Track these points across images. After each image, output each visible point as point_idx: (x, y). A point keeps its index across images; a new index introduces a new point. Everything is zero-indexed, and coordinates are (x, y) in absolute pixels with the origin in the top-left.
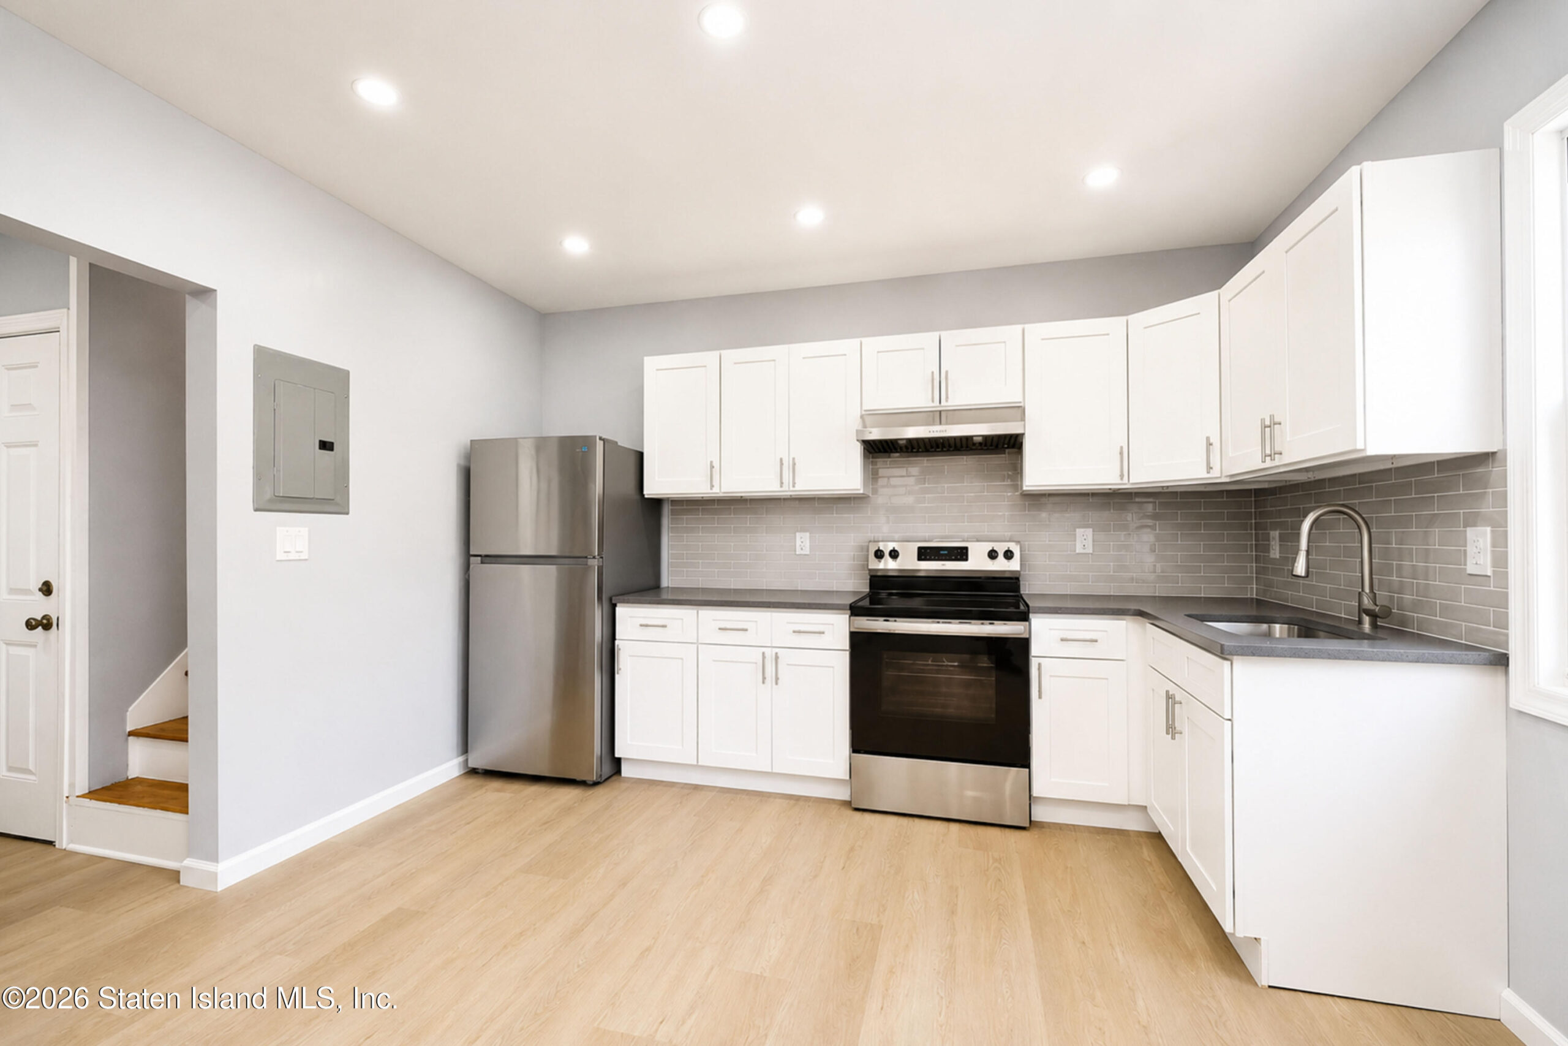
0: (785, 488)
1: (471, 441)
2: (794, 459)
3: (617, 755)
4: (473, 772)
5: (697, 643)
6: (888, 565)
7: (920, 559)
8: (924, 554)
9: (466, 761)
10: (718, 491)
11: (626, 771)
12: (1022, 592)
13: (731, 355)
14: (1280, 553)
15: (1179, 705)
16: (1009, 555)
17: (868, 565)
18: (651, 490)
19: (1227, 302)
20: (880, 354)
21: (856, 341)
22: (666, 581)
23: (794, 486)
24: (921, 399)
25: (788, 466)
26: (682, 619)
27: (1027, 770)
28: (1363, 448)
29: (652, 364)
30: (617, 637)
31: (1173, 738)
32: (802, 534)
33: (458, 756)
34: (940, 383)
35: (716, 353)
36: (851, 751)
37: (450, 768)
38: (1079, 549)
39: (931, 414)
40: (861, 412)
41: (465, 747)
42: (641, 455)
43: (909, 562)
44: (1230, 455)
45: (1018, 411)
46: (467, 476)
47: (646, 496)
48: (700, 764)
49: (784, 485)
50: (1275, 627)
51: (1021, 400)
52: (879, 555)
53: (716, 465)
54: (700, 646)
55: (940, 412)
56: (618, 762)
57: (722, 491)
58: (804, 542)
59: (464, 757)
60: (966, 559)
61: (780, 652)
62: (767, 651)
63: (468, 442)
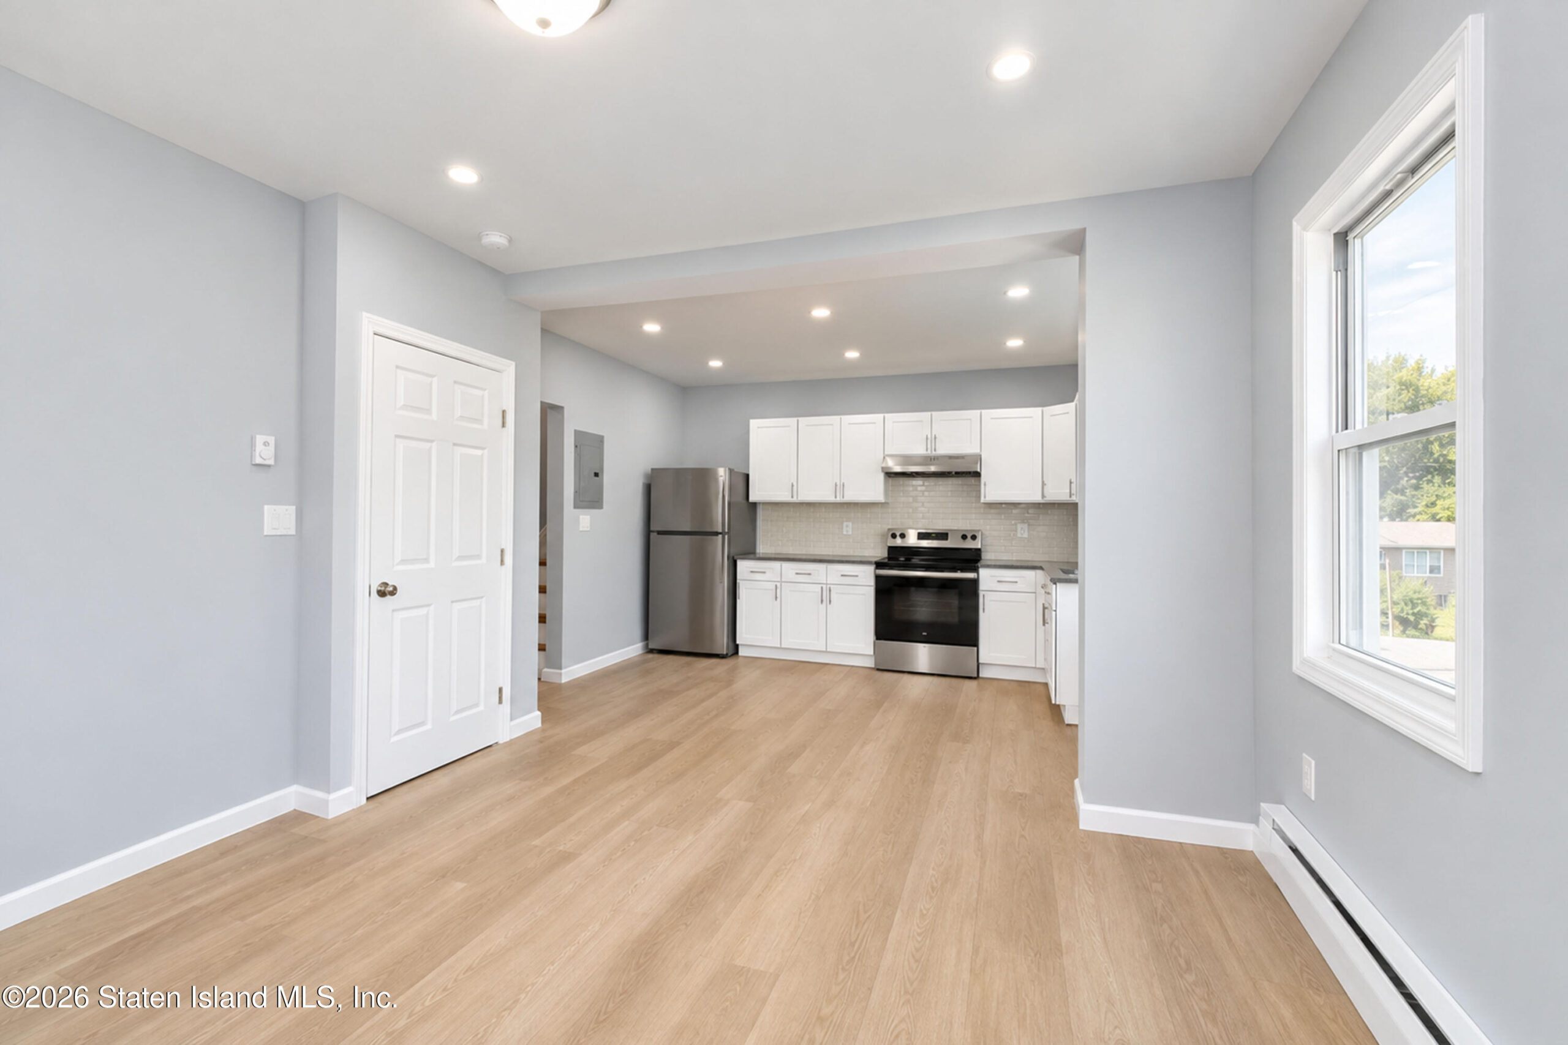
1: (652, 469)
2: (843, 483)
3: (737, 642)
4: (651, 651)
5: (782, 582)
6: (899, 542)
7: (919, 539)
8: (921, 536)
9: (647, 645)
10: (796, 499)
11: (742, 651)
12: (979, 558)
13: (803, 421)
16: (974, 538)
17: (887, 542)
18: (752, 499)
20: (894, 423)
21: (881, 415)
22: (759, 549)
23: (843, 498)
24: (919, 450)
25: (839, 487)
26: (772, 568)
27: (976, 648)
29: (754, 423)
30: (738, 578)
32: (848, 523)
33: (639, 643)
34: (931, 441)
35: (796, 420)
36: (875, 638)
37: (634, 649)
38: (1019, 536)
39: (926, 457)
40: (884, 455)
41: (646, 637)
42: (747, 476)
43: (912, 540)
45: (978, 458)
46: (648, 489)
47: (750, 501)
49: (837, 497)
51: (978, 451)
52: (894, 536)
53: (795, 484)
55: (932, 456)
56: (737, 647)
57: (799, 499)
58: (848, 528)
59: (646, 642)
60: (947, 539)
61: (832, 586)
62: (824, 586)
63: (650, 470)
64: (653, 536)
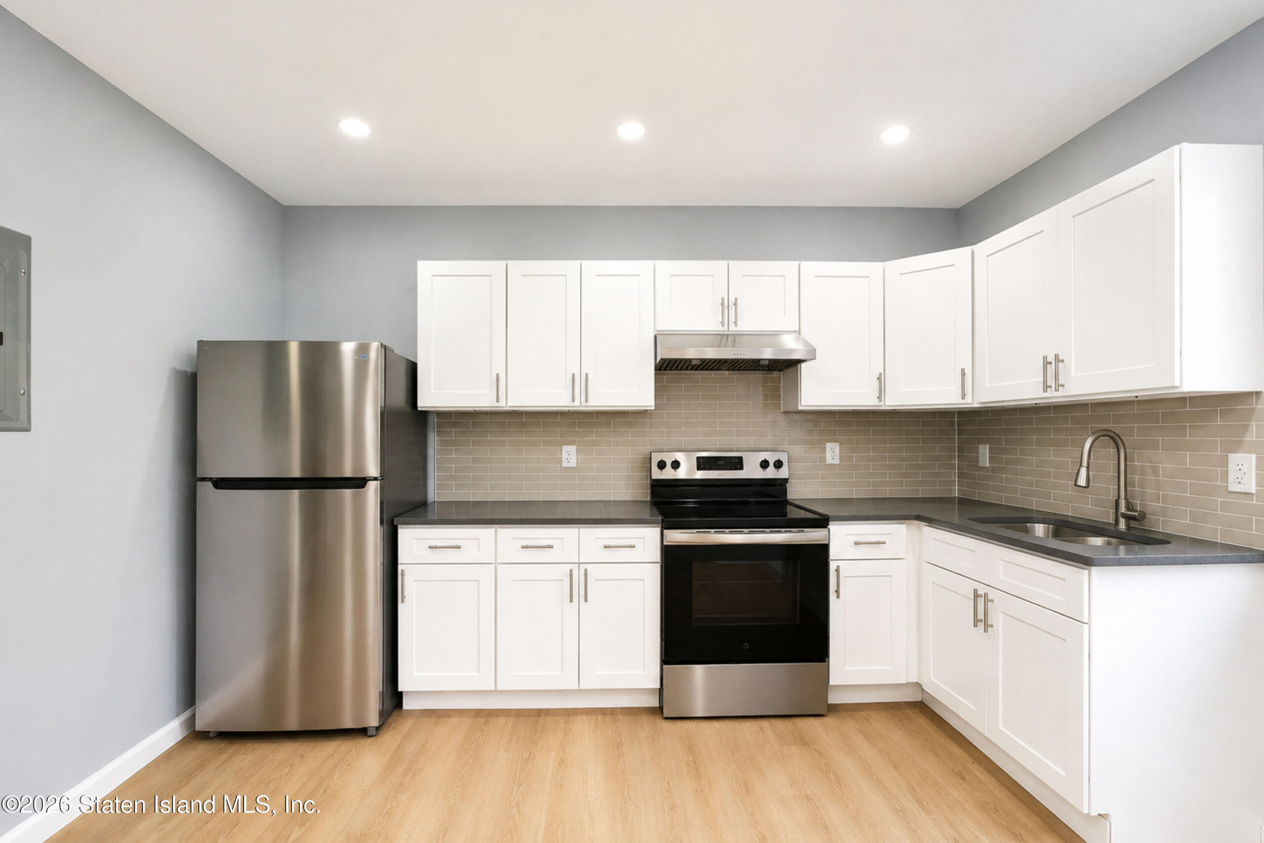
0: (577, 403)
1: (201, 343)
2: (587, 374)
3: (400, 690)
5: (496, 564)
6: (668, 474)
7: (699, 468)
8: (703, 464)
10: (504, 405)
11: (407, 704)
12: (788, 498)
13: (518, 267)
14: (989, 463)
15: (991, 603)
16: (778, 464)
17: (651, 476)
18: (423, 403)
19: (986, 258)
20: (673, 277)
22: (433, 494)
23: (587, 401)
24: (711, 323)
25: (581, 381)
26: (478, 539)
28: (1179, 385)
29: (426, 269)
30: (400, 561)
31: (986, 631)
32: (570, 447)
34: (729, 307)
35: (502, 263)
36: (662, 661)
37: (167, 733)
38: (829, 460)
39: (720, 337)
40: (654, 332)
42: (414, 365)
43: (687, 471)
44: (987, 385)
47: (419, 409)
48: (499, 689)
49: (576, 400)
50: (1035, 526)
52: (662, 465)
53: (503, 377)
54: (499, 566)
55: (728, 335)
56: (399, 696)
57: (509, 405)
58: (569, 455)
59: (187, 714)
60: (741, 468)
61: (589, 567)
62: (575, 568)
63: (195, 346)
64: (206, 490)
